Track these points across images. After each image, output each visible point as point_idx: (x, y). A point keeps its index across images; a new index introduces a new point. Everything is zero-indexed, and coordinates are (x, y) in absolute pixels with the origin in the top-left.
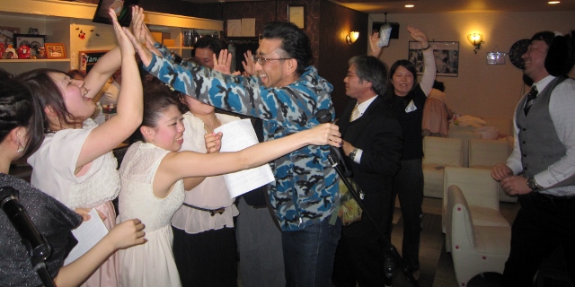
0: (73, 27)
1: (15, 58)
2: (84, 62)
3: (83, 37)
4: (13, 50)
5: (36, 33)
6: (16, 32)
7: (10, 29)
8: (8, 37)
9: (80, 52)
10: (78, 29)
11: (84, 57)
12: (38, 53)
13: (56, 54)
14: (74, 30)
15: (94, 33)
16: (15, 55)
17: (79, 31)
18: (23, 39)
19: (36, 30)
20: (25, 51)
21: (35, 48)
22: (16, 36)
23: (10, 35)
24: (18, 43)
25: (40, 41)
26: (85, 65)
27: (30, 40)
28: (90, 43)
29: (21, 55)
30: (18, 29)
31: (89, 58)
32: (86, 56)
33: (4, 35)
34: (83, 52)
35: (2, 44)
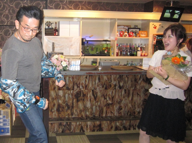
0: (151, 24)
1: (127, 37)
2: (155, 39)
3: (155, 28)
4: (127, 34)
5: (137, 27)
6: (129, 27)
7: (127, 26)
8: (126, 29)
9: (153, 35)
10: (153, 24)
11: (155, 37)
12: (136, 35)
13: (143, 35)
14: (151, 25)
15: (161, 26)
16: (128, 36)
17: (154, 25)
18: (131, 30)
19: (137, 26)
20: (131, 34)
21: (135, 33)
22: (129, 29)
23: (127, 28)
24: (130, 31)
25: (138, 30)
26: (156, 40)
27: (134, 30)
28: (159, 30)
29: (130, 36)
30: (130, 26)
31: (158, 38)
32: (156, 36)
33: (125, 28)
34: (155, 34)
35: (123, 32)
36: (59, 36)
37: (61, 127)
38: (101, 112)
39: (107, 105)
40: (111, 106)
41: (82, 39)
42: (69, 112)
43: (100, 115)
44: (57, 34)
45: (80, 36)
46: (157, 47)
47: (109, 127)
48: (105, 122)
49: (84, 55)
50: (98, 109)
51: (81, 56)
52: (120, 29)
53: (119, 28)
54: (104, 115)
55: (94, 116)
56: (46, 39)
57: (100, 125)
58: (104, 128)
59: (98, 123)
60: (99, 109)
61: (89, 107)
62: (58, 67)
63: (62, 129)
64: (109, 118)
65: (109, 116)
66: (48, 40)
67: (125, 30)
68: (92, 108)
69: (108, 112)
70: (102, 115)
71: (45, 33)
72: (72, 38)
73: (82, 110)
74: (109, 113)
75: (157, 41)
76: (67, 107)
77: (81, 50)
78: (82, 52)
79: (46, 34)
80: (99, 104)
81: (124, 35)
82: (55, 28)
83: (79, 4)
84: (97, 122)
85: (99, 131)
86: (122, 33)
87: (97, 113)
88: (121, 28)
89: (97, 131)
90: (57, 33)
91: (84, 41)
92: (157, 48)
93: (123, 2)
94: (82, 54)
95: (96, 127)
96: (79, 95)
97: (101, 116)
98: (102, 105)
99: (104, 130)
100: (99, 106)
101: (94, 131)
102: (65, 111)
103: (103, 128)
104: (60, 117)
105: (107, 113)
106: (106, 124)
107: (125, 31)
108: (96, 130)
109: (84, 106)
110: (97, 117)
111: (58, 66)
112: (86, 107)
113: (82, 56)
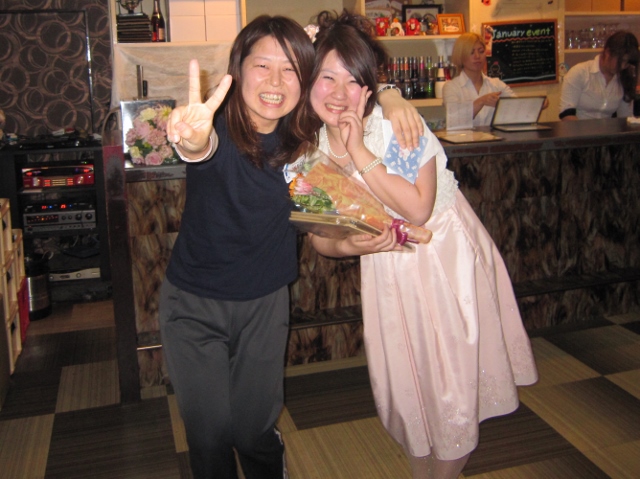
1: (401, 36)
2: (488, 38)
3: (487, 3)
4: (399, 25)
5: (430, 2)
6: (406, 3)
8: (396, 10)
9: (483, 24)
11: (489, 32)
12: (429, 27)
13: (452, 29)
16: (402, 31)
18: (414, 11)
20: (413, 26)
21: (426, 22)
22: (405, 7)
23: (399, 6)
24: (408, 16)
25: (434, 11)
26: (491, 42)
27: (422, 12)
28: (498, 10)
29: (408, 31)
31: (496, 33)
32: (492, 29)
33: (392, 8)
34: (487, 24)
35: (387, 19)
36: (169, 40)
38: (321, 295)
39: (340, 267)
40: (352, 271)
43: (317, 307)
44: (160, 38)
46: (496, 63)
47: (348, 345)
48: (334, 327)
50: (310, 286)
52: (377, 12)
53: (374, 8)
54: (332, 305)
55: (300, 311)
56: (122, 56)
57: (319, 341)
58: (333, 349)
59: (310, 333)
60: (314, 285)
62: (157, 150)
64: (346, 312)
65: (350, 307)
66: (130, 59)
67: (393, 11)
69: (343, 291)
70: (326, 305)
71: (119, 34)
72: (215, 46)
74: (347, 296)
75: (494, 45)
79: (122, 38)
80: (312, 268)
81: (389, 31)
82: (155, 13)
84: (309, 330)
85: (319, 360)
86: (382, 25)
87: (309, 300)
88: (379, 8)
89: (309, 362)
90: (160, 30)
92: (496, 67)
95: (306, 348)
97: (321, 308)
98: (323, 271)
99: (334, 355)
100: (314, 277)
101: (299, 361)
103: (330, 347)
105: (342, 297)
106: (339, 336)
107: (394, 16)
108: (306, 360)
110: (309, 312)
111: (156, 147)
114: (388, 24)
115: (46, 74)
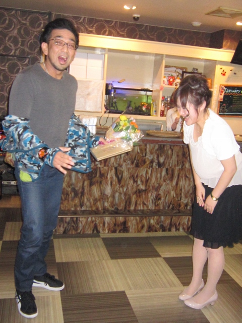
0: (218, 67)
2: (222, 92)
3: (224, 75)
5: (196, 71)
6: (184, 70)
7: (182, 69)
8: (179, 73)
9: (220, 85)
10: (221, 69)
14: (218, 69)
15: (233, 72)
17: (222, 70)
19: (197, 69)
22: (183, 72)
23: (181, 72)
26: (223, 94)
28: (229, 79)
30: (186, 69)
31: (226, 90)
32: (224, 88)
33: (177, 72)
34: (222, 85)
35: (174, 77)
37: (62, 225)
38: (128, 203)
39: (138, 191)
40: (143, 193)
41: (107, 85)
42: (77, 201)
43: (125, 208)
45: (103, 79)
46: (224, 105)
47: (138, 227)
48: (132, 218)
49: (108, 111)
50: (123, 198)
51: (103, 112)
52: (170, 73)
53: (168, 71)
54: (132, 208)
55: (117, 209)
57: (125, 223)
58: (131, 227)
59: (121, 219)
60: (125, 198)
61: (109, 195)
63: (63, 227)
64: (139, 212)
65: (140, 210)
67: (178, 74)
68: (113, 196)
69: (138, 202)
70: (129, 207)
72: (90, 82)
73: (98, 199)
74: (140, 205)
75: (224, 96)
76: (73, 194)
77: (104, 103)
78: (105, 106)
80: (125, 189)
81: (174, 83)
83: (105, 25)
84: (120, 218)
85: (123, 232)
86: (171, 80)
87: (122, 205)
88: (171, 71)
89: (119, 232)
91: (110, 88)
92: (224, 106)
93: (178, 29)
94: (105, 110)
95: (118, 226)
96: (94, 175)
97: (127, 209)
98: (130, 192)
99: (131, 231)
100: (125, 194)
101: (114, 231)
102: (70, 199)
103: (129, 227)
104: (62, 208)
105: (138, 205)
106: (134, 222)
107: (178, 76)
108: (118, 231)
109: (101, 193)
110: (121, 210)
112: (104, 194)
113: (105, 112)
114: (174, 80)
115: (8, 86)
